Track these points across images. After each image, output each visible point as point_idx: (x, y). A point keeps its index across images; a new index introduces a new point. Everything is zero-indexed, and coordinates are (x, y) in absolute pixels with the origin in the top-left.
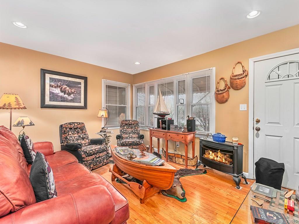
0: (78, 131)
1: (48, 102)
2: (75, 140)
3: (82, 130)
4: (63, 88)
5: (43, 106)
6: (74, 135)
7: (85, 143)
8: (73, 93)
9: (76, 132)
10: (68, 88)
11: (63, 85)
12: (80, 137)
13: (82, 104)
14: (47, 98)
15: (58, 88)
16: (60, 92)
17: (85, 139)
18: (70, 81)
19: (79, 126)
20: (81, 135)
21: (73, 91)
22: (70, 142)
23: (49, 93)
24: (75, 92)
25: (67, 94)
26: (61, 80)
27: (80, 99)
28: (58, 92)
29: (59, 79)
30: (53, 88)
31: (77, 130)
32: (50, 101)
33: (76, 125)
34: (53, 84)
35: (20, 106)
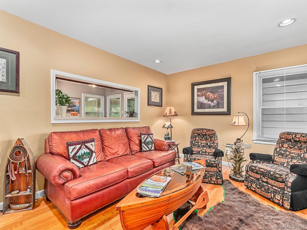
0: (207, 138)
1: (196, 110)
2: (201, 146)
3: (211, 137)
4: (208, 95)
5: (193, 113)
6: (202, 141)
7: (210, 152)
8: (215, 99)
9: (205, 138)
10: (212, 94)
11: (207, 93)
12: (207, 144)
13: (225, 110)
14: (196, 107)
15: (203, 97)
16: (205, 99)
17: (211, 148)
18: (213, 87)
19: (208, 133)
20: (209, 143)
21: (216, 96)
22: (194, 146)
23: (196, 103)
24: (218, 97)
25: (211, 101)
26: (205, 88)
27: (223, 104)
28: (203, 100)
29: (204, 88)
30: (199, 97)
31: (205, 137)
32: (197, 109)
33: (205, 131)
34: (199, 93)
35: (171, 114)
